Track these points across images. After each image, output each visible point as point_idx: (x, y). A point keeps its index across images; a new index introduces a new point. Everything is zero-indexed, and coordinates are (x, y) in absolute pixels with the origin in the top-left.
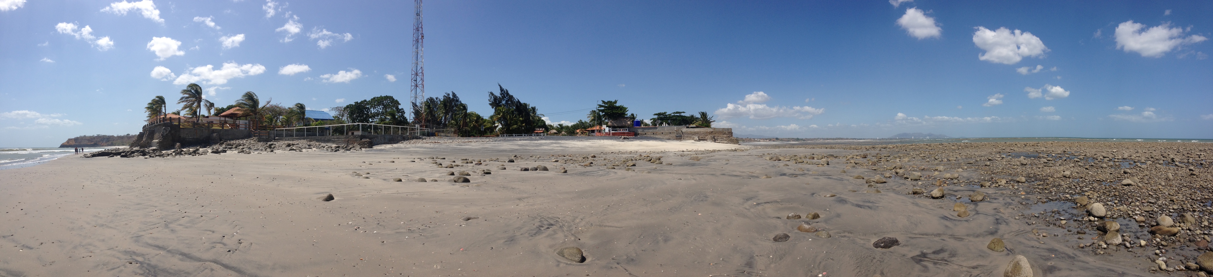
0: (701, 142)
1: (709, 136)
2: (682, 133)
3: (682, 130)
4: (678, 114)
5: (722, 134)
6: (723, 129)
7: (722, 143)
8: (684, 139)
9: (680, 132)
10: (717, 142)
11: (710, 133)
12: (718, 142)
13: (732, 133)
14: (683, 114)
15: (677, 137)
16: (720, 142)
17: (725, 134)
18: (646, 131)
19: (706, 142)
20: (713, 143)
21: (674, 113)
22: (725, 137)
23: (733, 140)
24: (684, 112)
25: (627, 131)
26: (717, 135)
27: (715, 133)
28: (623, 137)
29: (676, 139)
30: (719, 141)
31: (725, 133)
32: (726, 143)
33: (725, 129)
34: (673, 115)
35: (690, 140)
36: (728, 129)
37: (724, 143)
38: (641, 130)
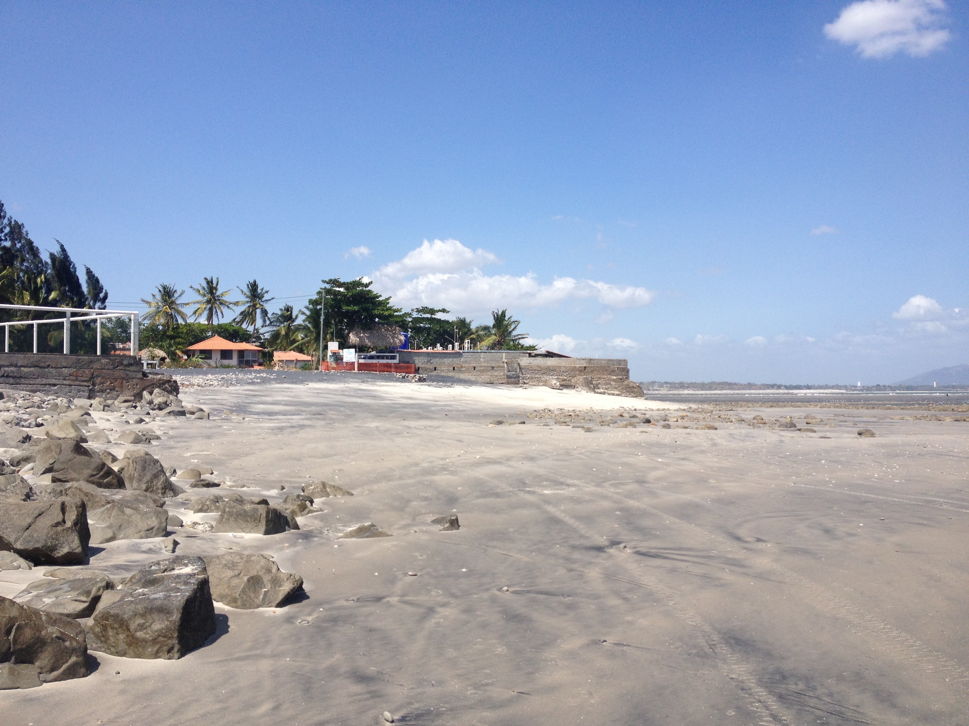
18: (436, 361)
25: (396, 361)
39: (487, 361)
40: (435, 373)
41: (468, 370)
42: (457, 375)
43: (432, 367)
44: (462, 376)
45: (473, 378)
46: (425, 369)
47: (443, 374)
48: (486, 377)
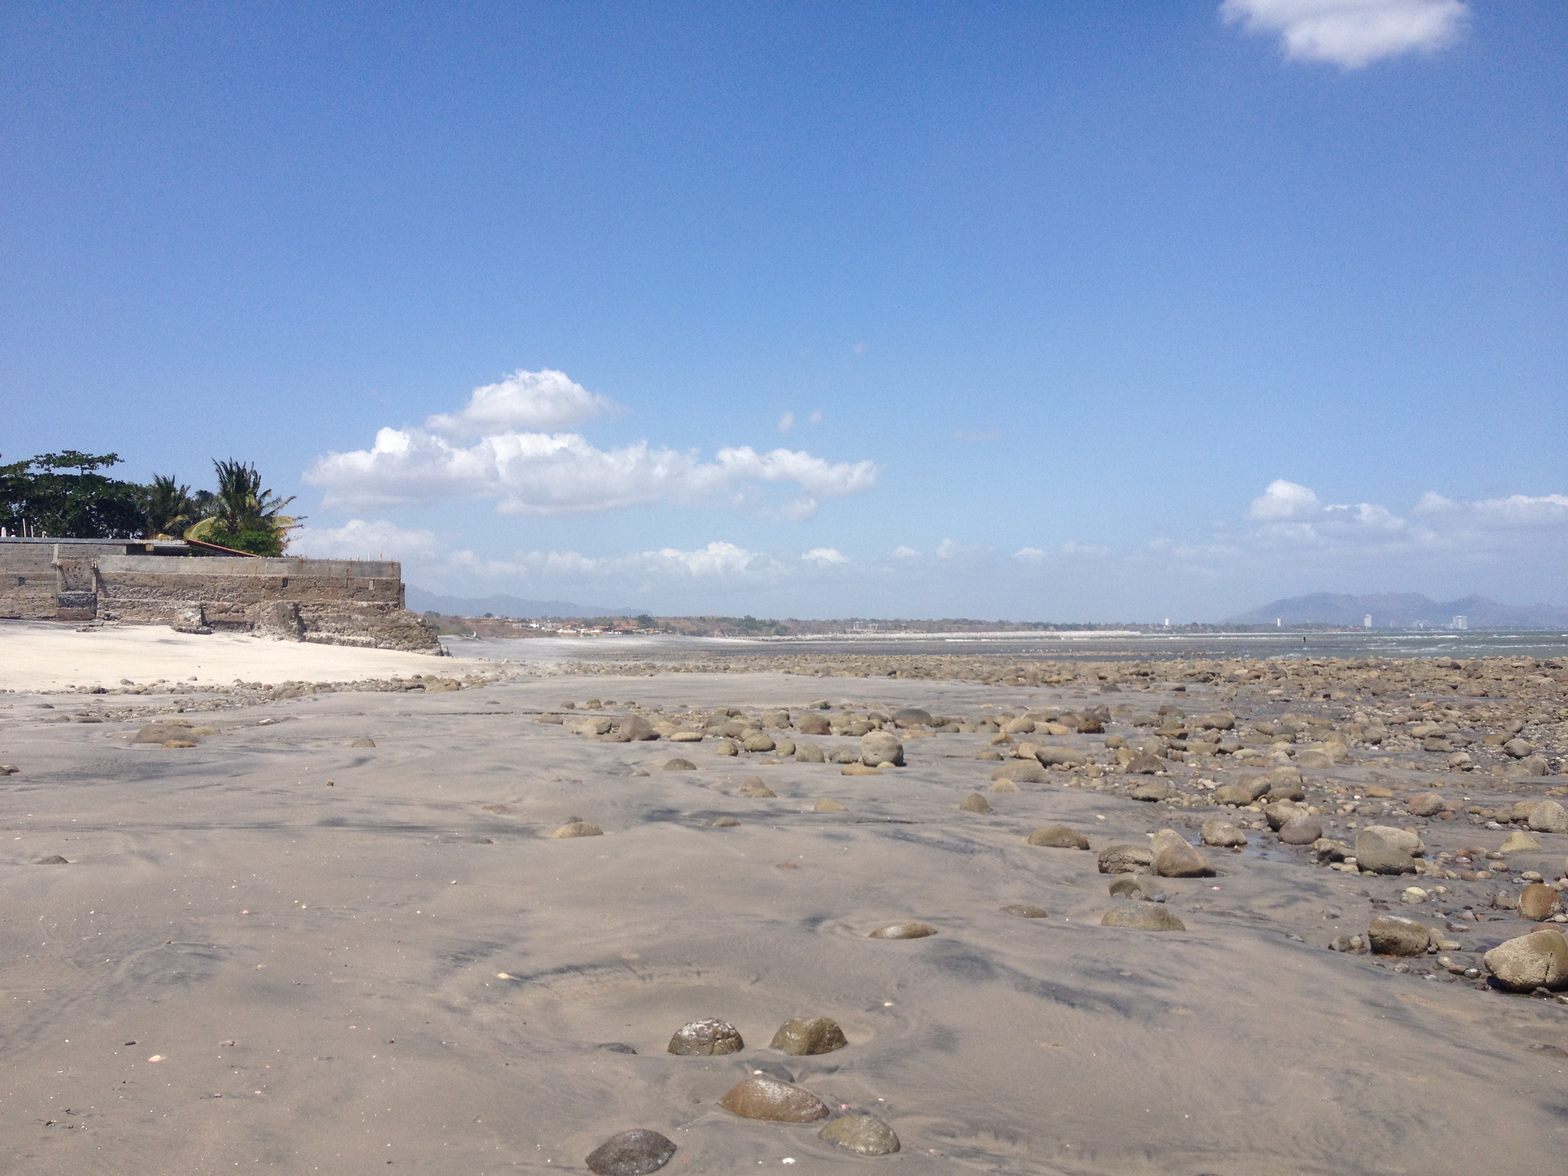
0: (219, 636)
1: (268, 606)
2: (101, 581)
3: (97, 562)
5: (342, 592)
6: (351, 563)
7: (343, 643)
8: (109, 618)
9: (87, 574)
10: (311, 640)
11: (273, 588)
12: (319, 641)
13: (401, 589)
15: (63, 603)
16: (329, 641)
17: (360, 591)
19: (245, 636)
20: (292, 645)
22: (362, 611)
23: (409, 627)
26: (312, 598)
27: (304, 590)
29: (61, 618)
30: (324, 634)
31: (359, 589)
32: (368, 645)
33: (361, 564)
35: (148, 623)
36: (378, 567)
37: (354, 644)
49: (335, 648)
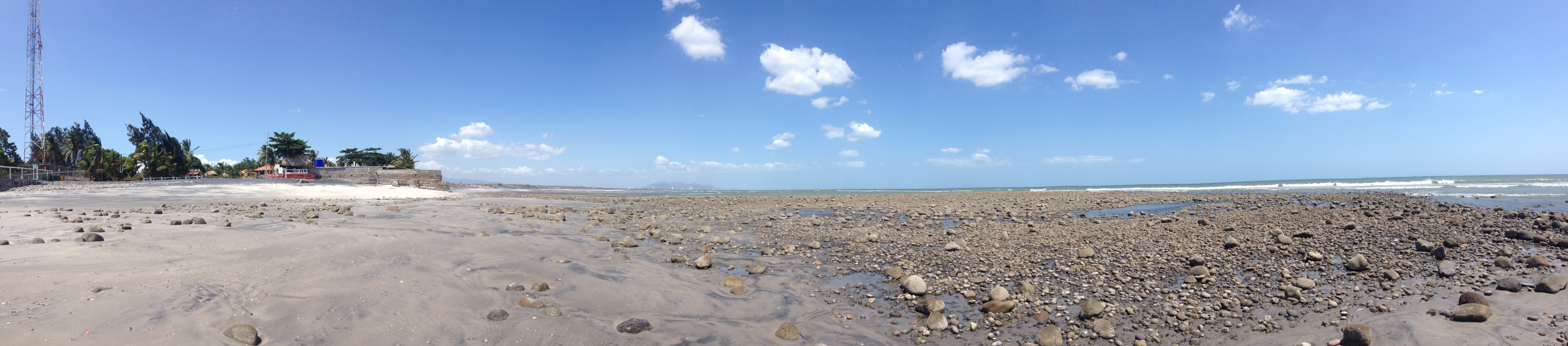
0: (402, 187)
1: (412, 180)
2: (378, 175)
3: (377, 171)
4: (372, 152)
5: (428, 177)
6: (430, 170)
8: (379, 183)
9: (375, 174)
10: (421, 188)
11: (413, 176)
12: (423, 188)
13: (441, 176)
14: (378, 152)
15: (370, 180)
16: (425, 188)
18: (330, 172)
19: (407, 187)
20: (417, 189)
21: (367, 149)
22: (432, 181)
23: (443, 185)
24: (379, 149)
25: (307, 173)
26: (421, 179)
27: (420, 177)
28: (301, 180)
29: (370, 183)
31: (432, 176)
32: (434, 189)
33: (432, 170)
34: (365, 152)
35: (387, 184)
36: (436, 171)
37: (431, 189)
38: (325, 172)
39: (359, 172)
40: (329, 178)
41: (348, 177)
42: (342, 179)
43: (328, 175)
44: (344, 180)
45: (350, 181)
46: (325, 177)
47: (334, 179)
48: (358, 180)
49: (427, 190)
